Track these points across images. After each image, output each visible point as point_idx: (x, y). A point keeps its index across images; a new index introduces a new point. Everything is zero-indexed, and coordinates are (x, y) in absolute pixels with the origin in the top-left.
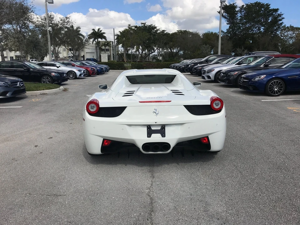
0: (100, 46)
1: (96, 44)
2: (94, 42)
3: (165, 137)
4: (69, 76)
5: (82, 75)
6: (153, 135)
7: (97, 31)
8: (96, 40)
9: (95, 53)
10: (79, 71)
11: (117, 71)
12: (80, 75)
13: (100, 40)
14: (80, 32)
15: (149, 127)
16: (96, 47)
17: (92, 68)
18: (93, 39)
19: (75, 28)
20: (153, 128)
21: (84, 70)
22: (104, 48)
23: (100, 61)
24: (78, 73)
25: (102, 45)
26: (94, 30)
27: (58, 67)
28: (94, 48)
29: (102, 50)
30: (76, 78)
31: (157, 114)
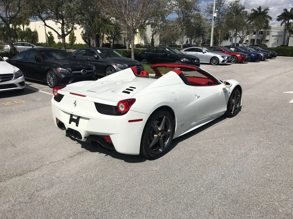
0: (291, 28)
2: (284, 24)
3: (77, 126)
6: (72, 122)
7: (289, 11)
8: (287, 22)
9: (283, 36)
10: (223, 57)
12: (223, 61)
14: (268, 14)
16: (285, 30)
17: (241, 55)
18: (283, 20)
19: (262, 10)
20: (74, 117)
24: (221, 59)
26: (286, 10)
27: (204, 53)
30: (218, 64)
31: (75, 105)
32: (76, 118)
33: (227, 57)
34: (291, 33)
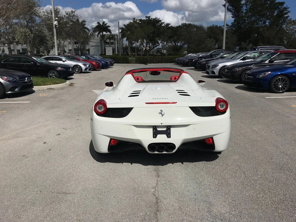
0: (105, 40)
1: (101, 37)
2: (99, 36)
4: (75, 70)
5: (88, 70)
6: (158, 136)
7: (102, 24)
8: (101, 34)
9: (100, 46)
10: (85, 65)
11: (122, 65)
12: (86, 69)
13: (104, 33)
14: (85, 26)
15: (155, 128)
16: (101, 40)
17: (97, 63)
19: (80, 22)
21: (90, 64)
22: (109, 41)
23: (105, 54)
24: (83, 67)
25: (107, 39)
26: (99, 23)
27: (64, 62)
28: (99, 41)
29: (106, 43)
30: (82, 72)
31: (162, 115)
32: (165, 129)
33: (88, 65)
34: (106, 44)
